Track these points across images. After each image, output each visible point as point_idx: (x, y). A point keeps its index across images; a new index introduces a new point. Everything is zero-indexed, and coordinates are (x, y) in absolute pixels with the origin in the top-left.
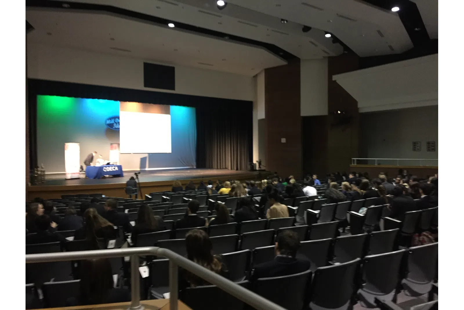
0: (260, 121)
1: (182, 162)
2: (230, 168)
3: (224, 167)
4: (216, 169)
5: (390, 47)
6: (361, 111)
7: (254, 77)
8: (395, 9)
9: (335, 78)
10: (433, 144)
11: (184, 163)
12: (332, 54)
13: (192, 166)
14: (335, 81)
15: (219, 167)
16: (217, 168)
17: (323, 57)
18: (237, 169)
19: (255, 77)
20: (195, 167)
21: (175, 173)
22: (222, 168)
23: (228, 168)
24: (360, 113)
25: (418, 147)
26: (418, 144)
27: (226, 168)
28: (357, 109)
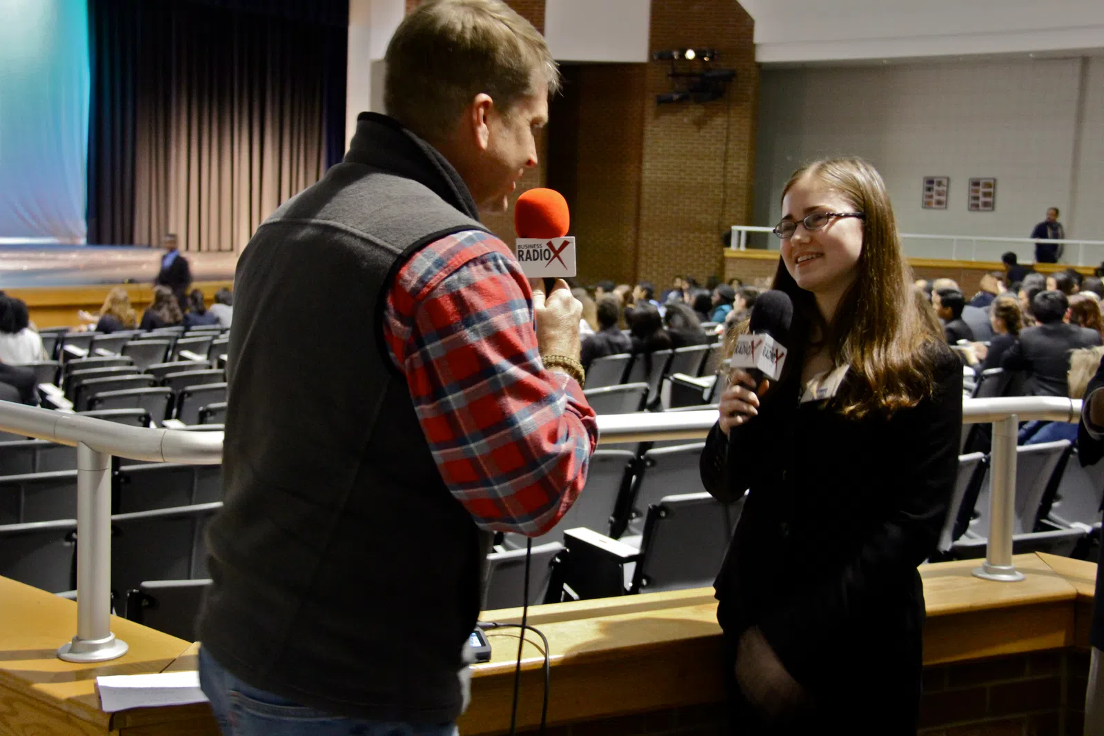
1: (25, 214)
3: (214, 246)
6: (765, 55)
10: (988, 185)
11: (34, 223)
13: (71, 235)
15: (194, 244)
16: (188, 250)
20: (83, 241)
22: (204, 246)
23: (232, 250)
24: (760, 65)
25: (939, 194)
26: (940, 184)
27: (227, 251)
28: (751, 48)
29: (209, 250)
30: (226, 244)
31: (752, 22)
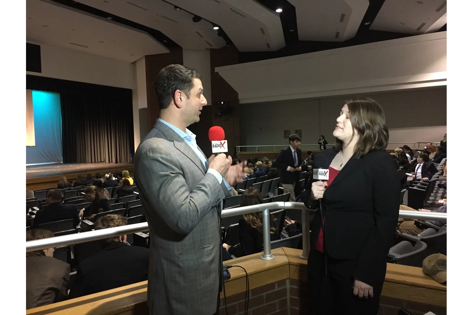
0: (141, 111)
1: (46, 157)
2: (107, 161)
3: (99, 161)
4: (90, 163)
5: (268, 44)
6: (241, 102)
7: (132, 63)
8: (279, 10)
9: (217, 69)
10: (300, 131)
11: (48, 159)
12: (215, 47)
13: (58, 161)
14: (217, 73)
15: (93, 161)
16: (92, 162)
17: (206, 48)
18: (116, 162)
19: (134, 63)
20: (62, 162)
21: (44, 169)
22: (96, 161)
23: (104, 162)
24: (240, 104)
25: (288, 135)
26: (288, 132)
27: (103, 162)
28: (237, 100)
29: (98, 162)
30: (103, 160)
31: (238, 94)
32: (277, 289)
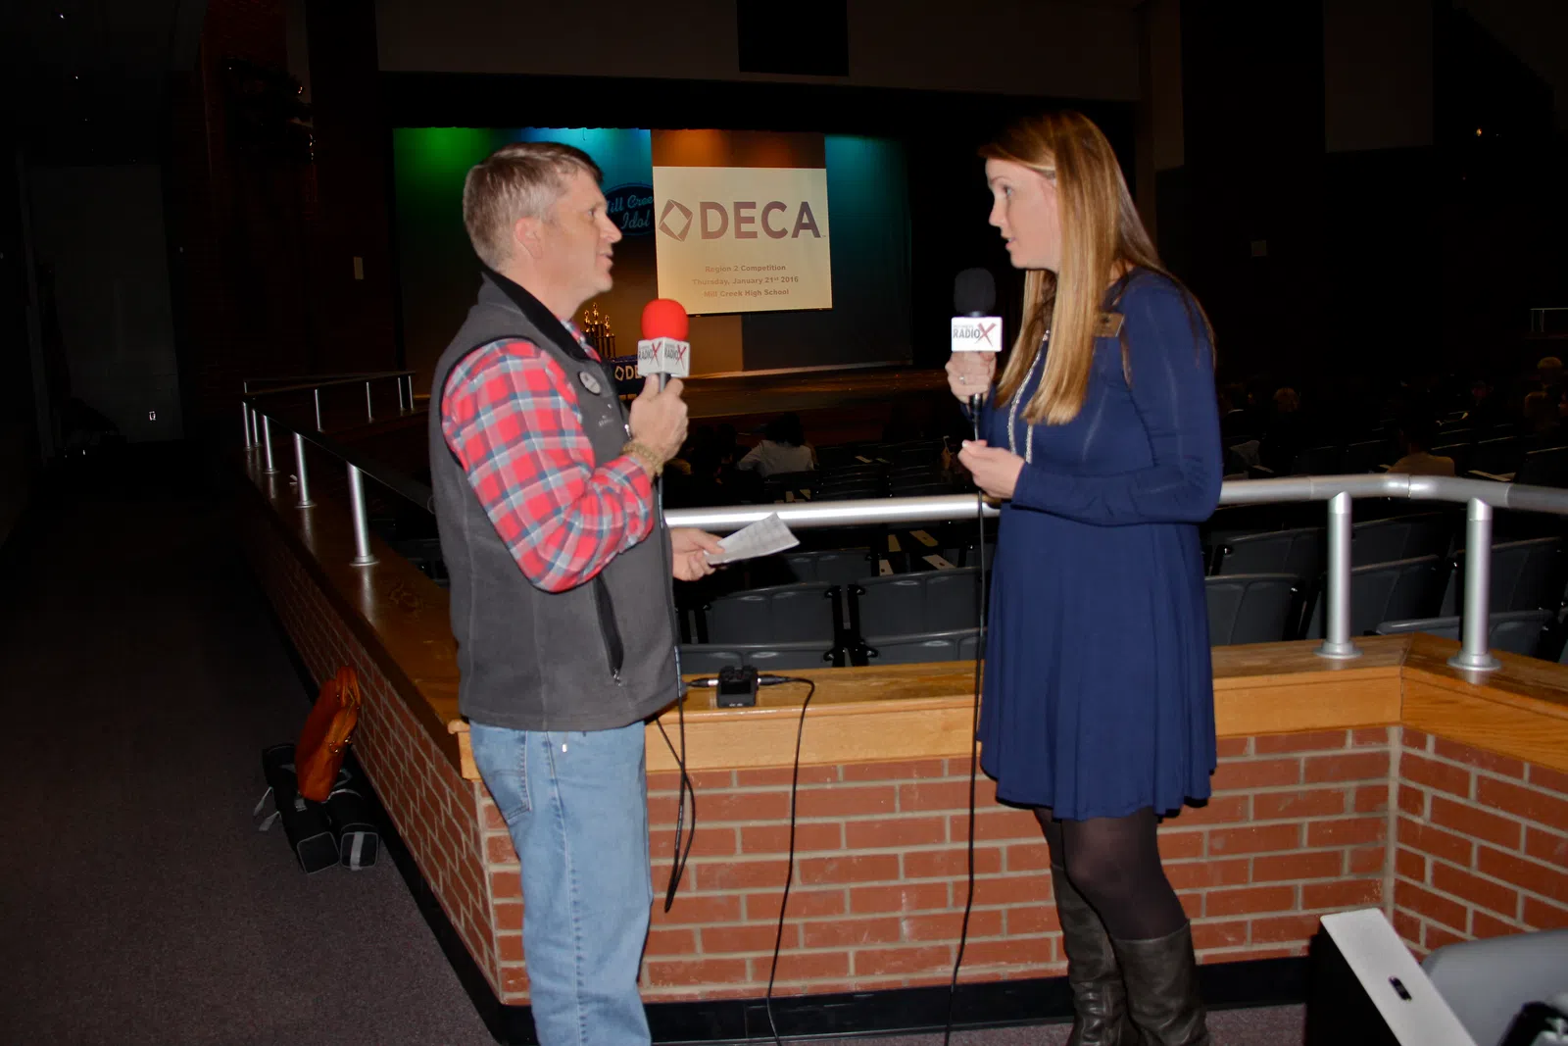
13: (902, 358)
20: (910, 363)
32: (1350, 748)
